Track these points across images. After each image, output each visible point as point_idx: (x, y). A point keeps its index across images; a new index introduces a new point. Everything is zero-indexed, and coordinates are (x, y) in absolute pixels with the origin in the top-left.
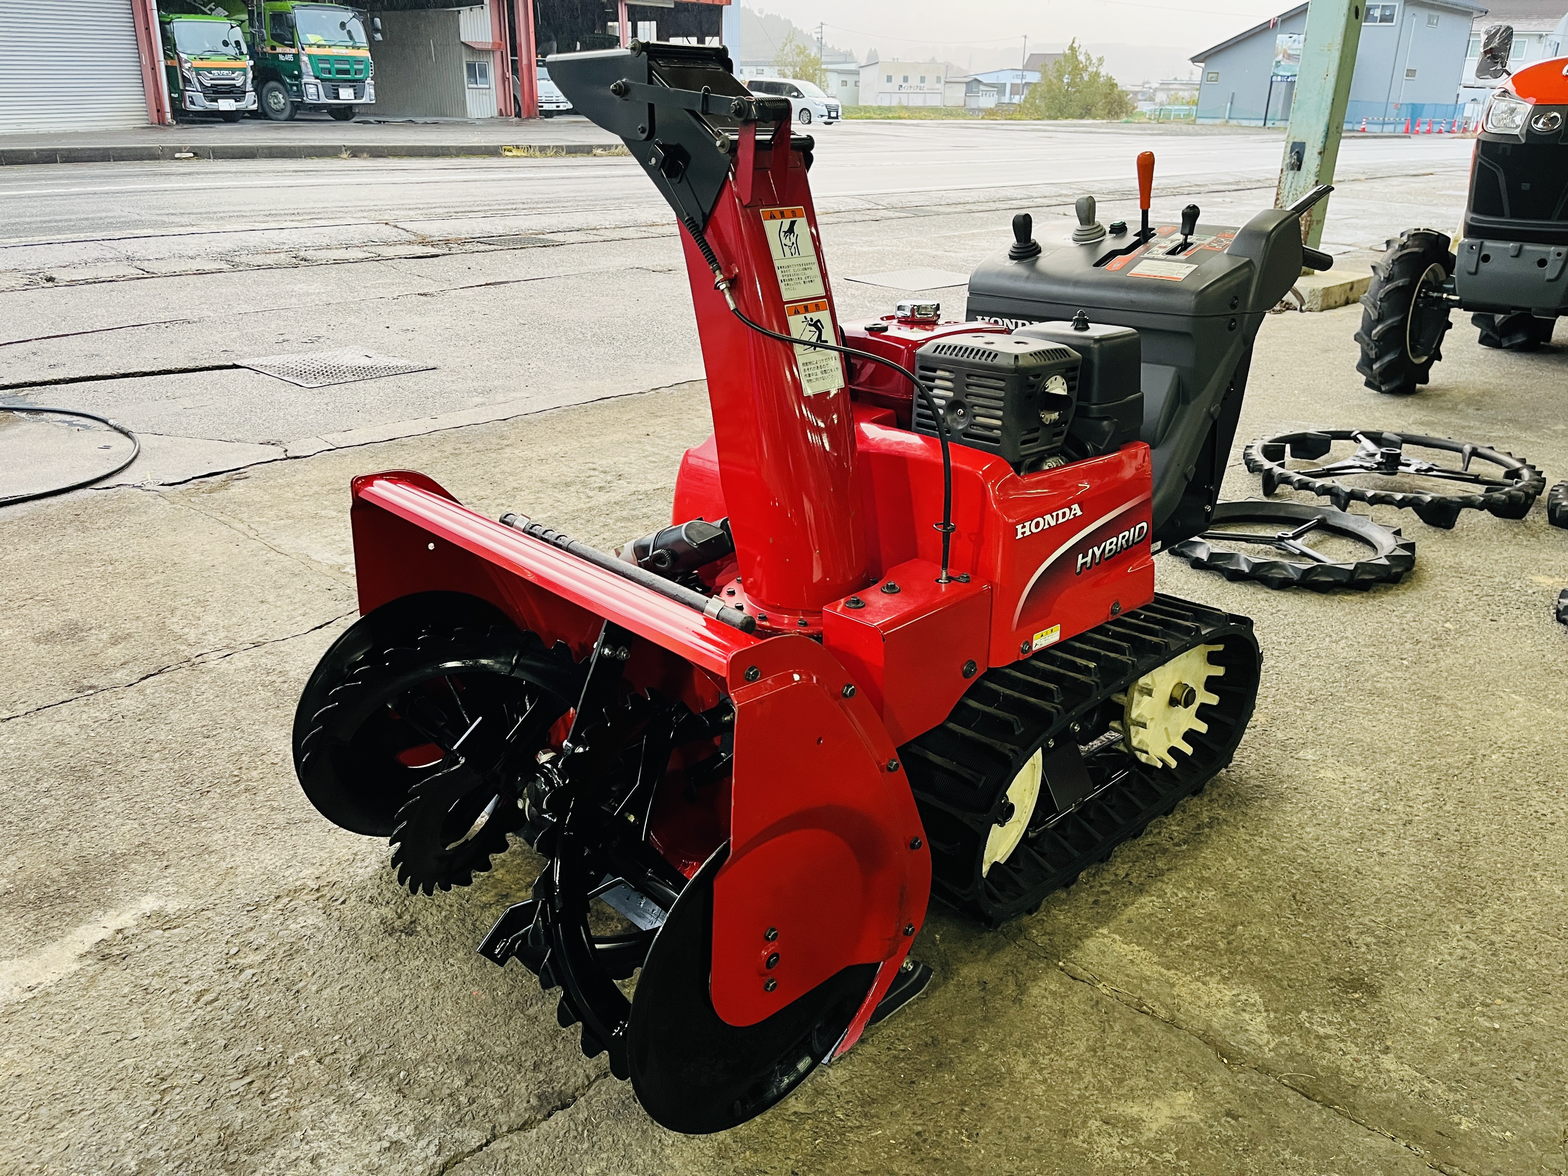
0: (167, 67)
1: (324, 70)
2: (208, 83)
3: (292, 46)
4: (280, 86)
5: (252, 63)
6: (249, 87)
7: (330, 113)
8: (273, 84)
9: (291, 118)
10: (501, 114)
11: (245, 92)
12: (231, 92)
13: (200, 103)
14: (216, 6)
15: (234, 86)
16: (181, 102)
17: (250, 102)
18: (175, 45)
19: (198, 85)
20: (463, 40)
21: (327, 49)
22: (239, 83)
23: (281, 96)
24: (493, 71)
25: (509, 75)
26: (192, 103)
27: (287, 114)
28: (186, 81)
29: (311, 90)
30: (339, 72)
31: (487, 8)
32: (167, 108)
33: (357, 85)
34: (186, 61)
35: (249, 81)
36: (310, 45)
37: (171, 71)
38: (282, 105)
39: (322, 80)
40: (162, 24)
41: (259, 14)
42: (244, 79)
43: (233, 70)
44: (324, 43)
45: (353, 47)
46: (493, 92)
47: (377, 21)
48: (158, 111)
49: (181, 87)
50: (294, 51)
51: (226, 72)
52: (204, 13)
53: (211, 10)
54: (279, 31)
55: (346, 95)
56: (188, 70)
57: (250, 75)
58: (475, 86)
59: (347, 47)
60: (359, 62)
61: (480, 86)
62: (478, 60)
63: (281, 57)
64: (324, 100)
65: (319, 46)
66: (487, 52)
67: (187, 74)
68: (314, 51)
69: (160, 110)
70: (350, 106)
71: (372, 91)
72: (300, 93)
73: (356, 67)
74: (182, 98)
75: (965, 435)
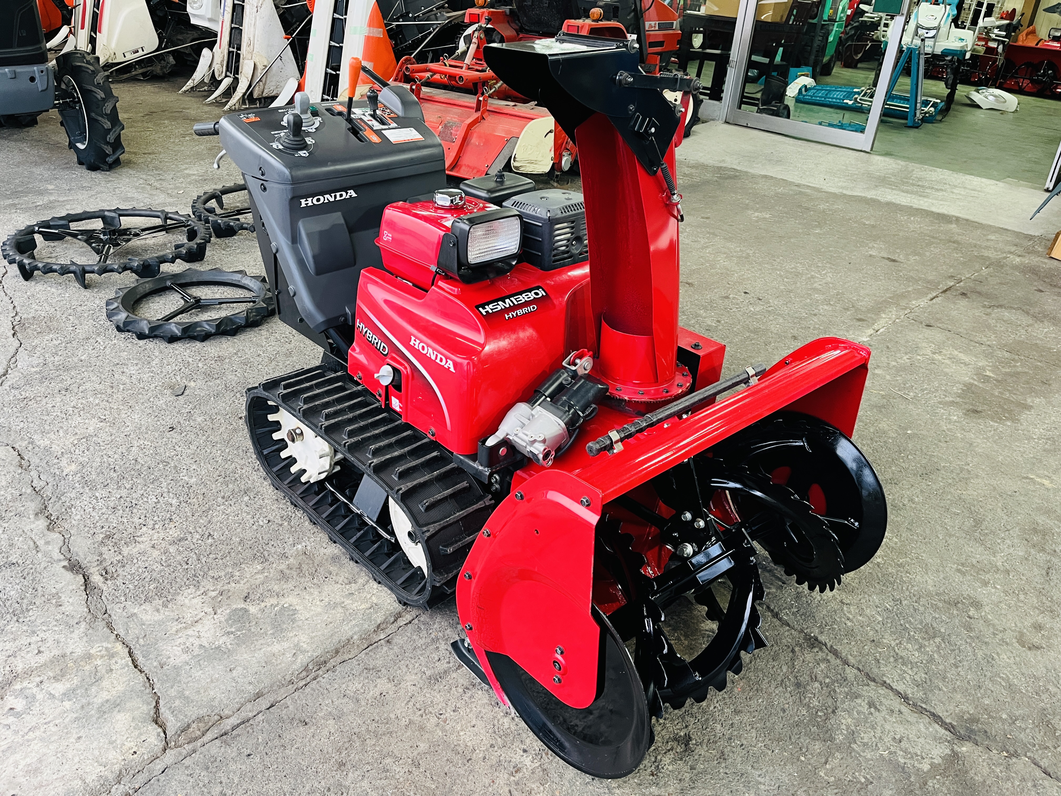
75: (581, 254)
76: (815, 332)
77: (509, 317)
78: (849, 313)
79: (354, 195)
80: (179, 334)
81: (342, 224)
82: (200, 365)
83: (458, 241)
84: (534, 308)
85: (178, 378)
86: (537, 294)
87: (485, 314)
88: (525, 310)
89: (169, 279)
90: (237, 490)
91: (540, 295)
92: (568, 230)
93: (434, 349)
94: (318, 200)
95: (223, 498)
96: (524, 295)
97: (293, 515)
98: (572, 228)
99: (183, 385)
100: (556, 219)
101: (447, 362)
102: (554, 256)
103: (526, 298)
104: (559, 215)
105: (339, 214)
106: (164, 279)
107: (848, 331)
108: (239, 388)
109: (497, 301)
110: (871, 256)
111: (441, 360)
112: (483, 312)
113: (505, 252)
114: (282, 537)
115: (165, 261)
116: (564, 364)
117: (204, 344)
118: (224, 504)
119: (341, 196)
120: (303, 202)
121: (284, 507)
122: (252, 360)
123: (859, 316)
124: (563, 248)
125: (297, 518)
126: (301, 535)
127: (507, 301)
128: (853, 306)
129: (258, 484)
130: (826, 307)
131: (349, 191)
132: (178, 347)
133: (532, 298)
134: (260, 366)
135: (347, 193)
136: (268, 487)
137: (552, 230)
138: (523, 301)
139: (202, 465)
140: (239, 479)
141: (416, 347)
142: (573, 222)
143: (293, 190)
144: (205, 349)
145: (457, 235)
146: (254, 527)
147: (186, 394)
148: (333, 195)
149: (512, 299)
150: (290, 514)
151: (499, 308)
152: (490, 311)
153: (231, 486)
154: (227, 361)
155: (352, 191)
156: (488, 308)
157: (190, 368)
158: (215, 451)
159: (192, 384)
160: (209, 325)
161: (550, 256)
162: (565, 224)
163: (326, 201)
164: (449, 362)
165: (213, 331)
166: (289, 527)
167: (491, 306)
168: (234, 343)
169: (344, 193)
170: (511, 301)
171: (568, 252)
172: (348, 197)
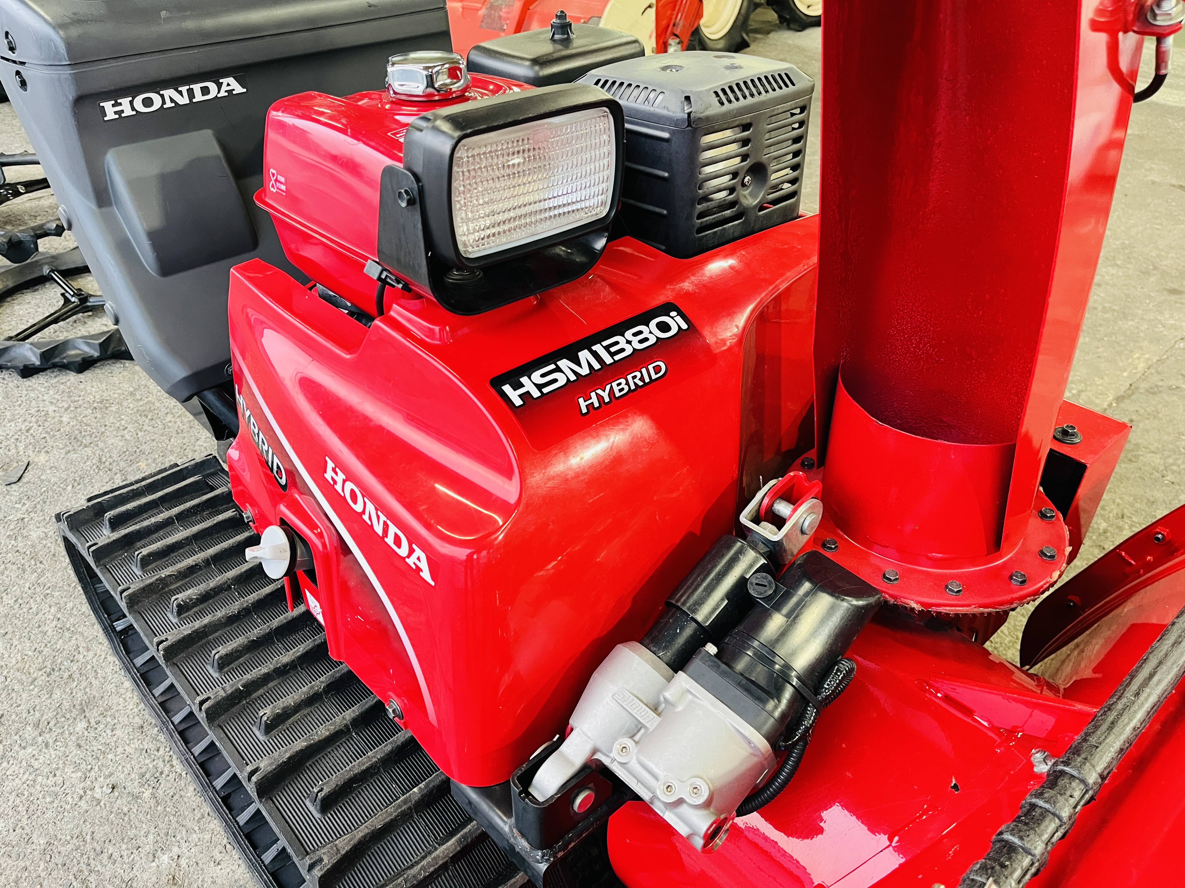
75: (762, 208)
76: (1108, 316)
77: (590, 406)
78: (1152, 279)
79: (238, 89)
80: (38, 363)
81: (217, 157)
82: (65, 419)
83: (421, 190)
84: (657, 369)
85: (21, 446)
86: (664, 327)
87: (518, 402)
88: (634, 379)
89: (46, 263)
90: (66, 705)
91: (674, 330)
92: (733, 148)
93: (380, 506)
94: (147, 102)
95: (37, 725)
96: (629, 334)
97: (166, 770)
98: (745, 142)
99: (26, 462)
100: (708, 119)
101: (411, 551)
102: (701, 215)
103: (635, 340)
104: (714, 109)
105: (208, 134)
106: (38, 264)
107: (1161, 313)
108: (122, 464)
109: (553, 357)
110: (1153, 183)
111: (397, 541)
112: (514, 396)
113: (572, 218)
114: (131, 834)
115: (46, 234)
116: (744, 518)
117: (81, 376)
118: (34, 743)
119: (205, 91)
120: (110, 110)
121: (152, 746)
122: (157, 404)
123: (1171, 285)
124: (723, 194)
125: (172, 776)
126: (174, 825)
127: (584, 355)
128: (1155, 268)
129: (111, 687)
130: (1112, 271)
131: (224, 81)
132: (38, 382)
133: (652, 340)
134: (169, 418)
135: (219, 86)
136: (129, 695)
137: (695, 149)
138: (629, 351)
139: (15, 642)
140: (76, 676)
141: (339, 487)
142: (746, 127)
143: (77, 79)
144: (82, 386)
145: (419, 170)
146: (82, 803)
147: (24, 480)
148: (184, 89)
149: (597, 348)
150: (161, 764)
151: (562, 381)
152: (536, 394)
153: (57, 694)
154: (113, 409)
155: (231, 80)
156: (528, 385)
157: (47, 424)
158: (45, 608)
159: (42, 458)
160: (88, 344)
161: (690, 217)
162: (728, 134)
163: (169, 104)
164: (418, 552)
165: (96, 354)
166: (153, 802)
167: (536, 377)
168: (134, 373)
169: (212, 86)
170: (595, 355)
171: (732, 204)
172: (223, 94)
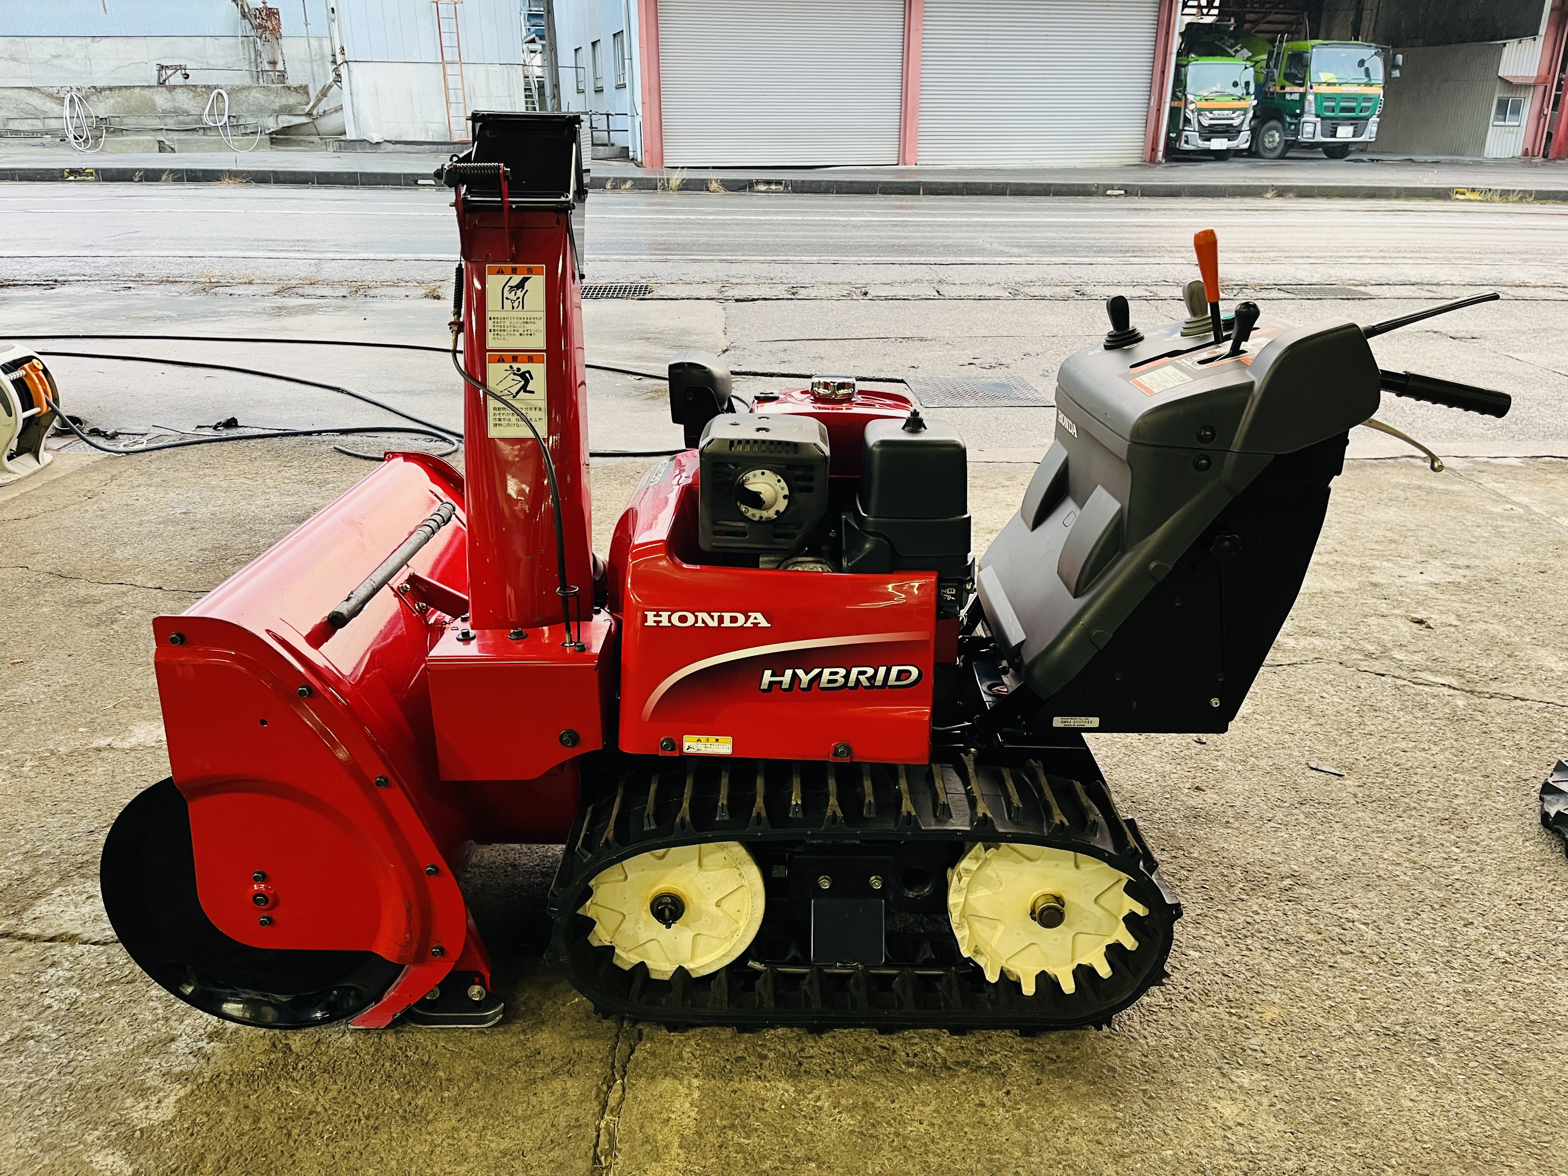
0: (1172, 108)
1: (1327, 109)
2: (1206, 123)
3: (1301, 85)
4: (1279, 125)
5: (1255, 102)
6: (1246, 127)
7: (1325, 152)
8: (1273, 123)
9: (1282, 157)
10: (1526, 153)
11: (1240, 132)
12: (1227, 131)
13: (1193, 141)
14: (1242, 48)
15: (1231, 125)
16: (1176, 142)
17: (1242, 141)
18: (1185, 87)
19: (1196, 124)
20: (1500, 74)
21: (1337, 87)
22: (1236, 123)
23: (1277, 135)
24: (1529, 107)
25: (1548, 111)
26: (1187, 142)
27: (1277, 153)
28: (1187, 121)
29: (1308, 129)
30: (1344, 110)
31: (1540, 40)
32: (1161, 147)
33: (1359, 124)
34: (1192, 102)
35: (1247, 121)
36: (1320, 84)
37: (1175, 112)
38: (1276, 144)
39: (1323, 119)
40: (1178, 67)
41: (1278, 54)
42: (1243, 120)
43: (1234, 110)
44: (1335, 81)
45: (1366, 85)
46: (1523, 130)
47: (1400, 57)
48: (1153, 150)
49: (1181, 128)
50: (1302, 90)
51: (1226, 112)
52: (1230, 55)
53: (1237, 51)
54: (1293, 71)
55: (1345, 133)
56: (1192, 111)
57: (1250, 114)
58: (1502, 123)
59: (1359, 85)
60: (1367, 99)
61: (1507, 123)
62: (1512, 97)
63: (1288, 97)
64: (1319, 138)
65: (1329, 84)
66: (1527, 86)
67: (1189, 115)
68: (1324, 89)
69: (1154, 150)
70: (1346, 145)
71: (1375, 129)
72: (1297, 132)
73: (1363, 104)
74: (1178, 139)
